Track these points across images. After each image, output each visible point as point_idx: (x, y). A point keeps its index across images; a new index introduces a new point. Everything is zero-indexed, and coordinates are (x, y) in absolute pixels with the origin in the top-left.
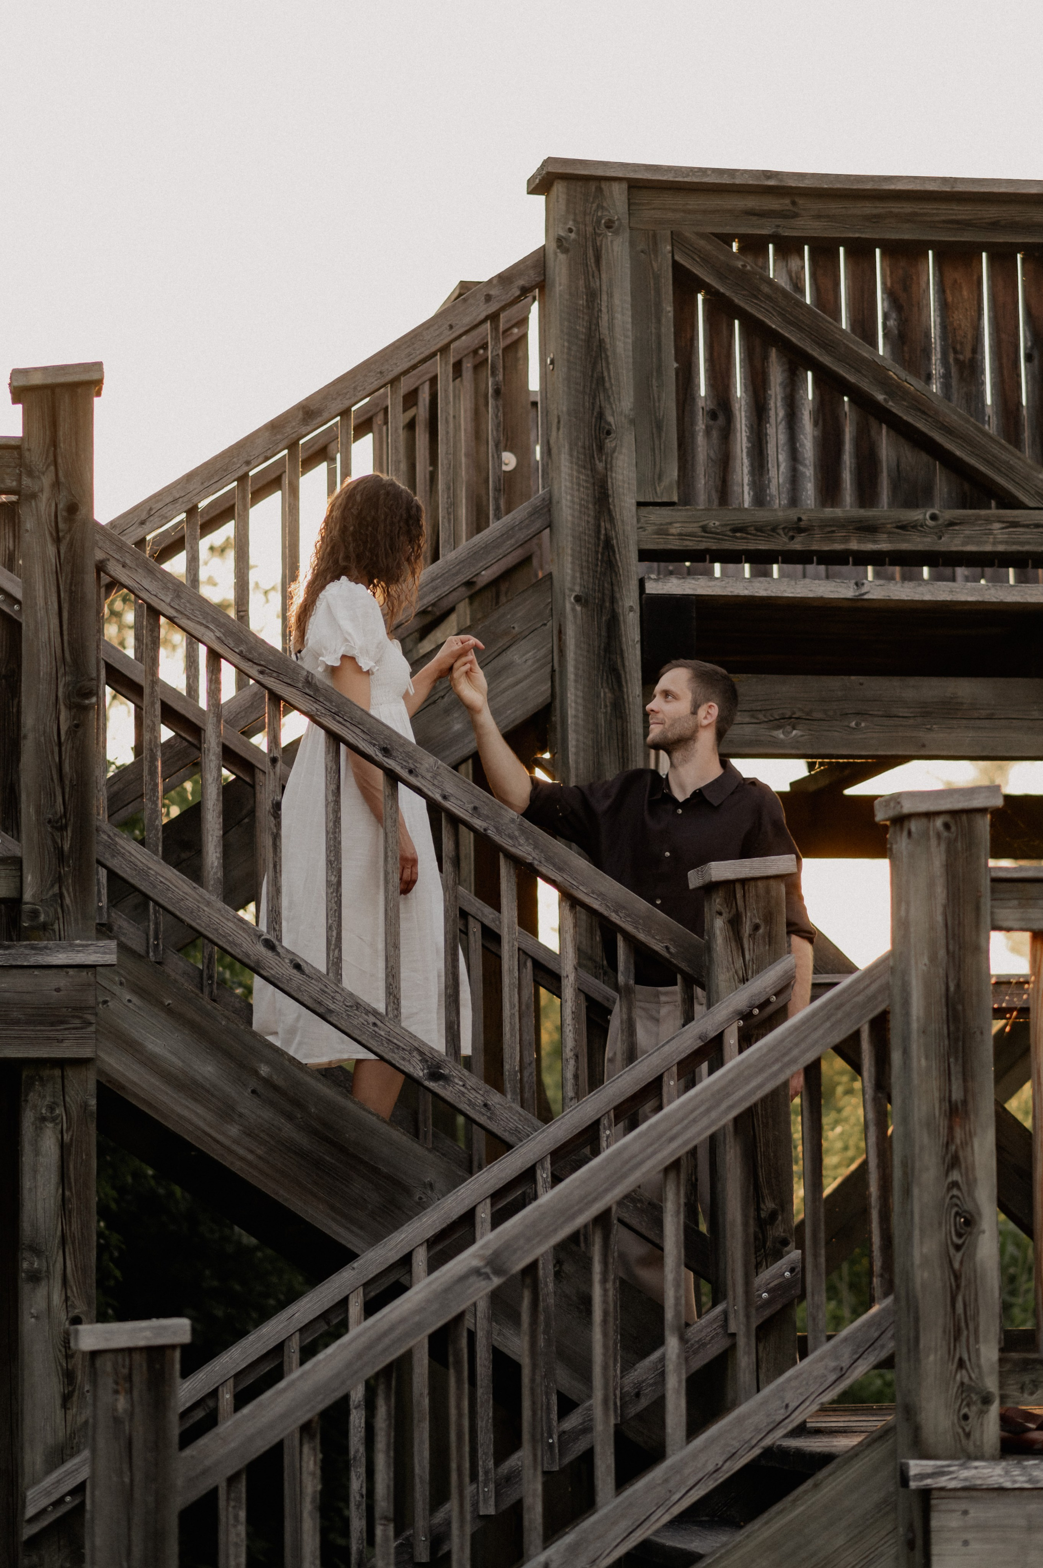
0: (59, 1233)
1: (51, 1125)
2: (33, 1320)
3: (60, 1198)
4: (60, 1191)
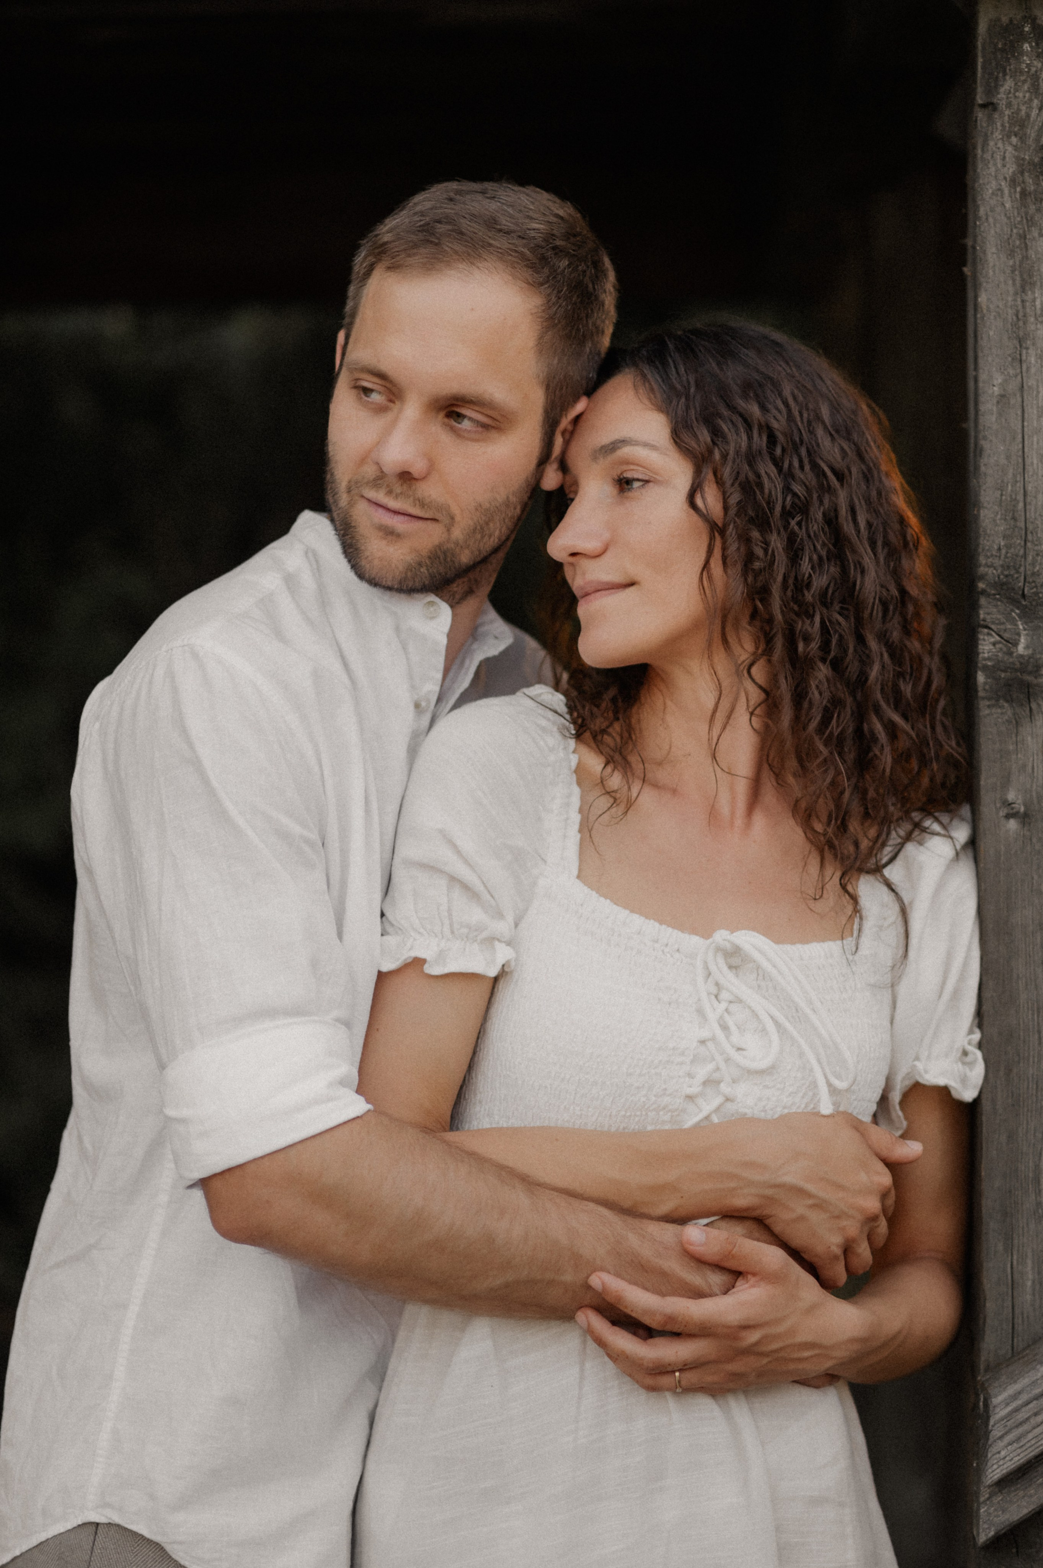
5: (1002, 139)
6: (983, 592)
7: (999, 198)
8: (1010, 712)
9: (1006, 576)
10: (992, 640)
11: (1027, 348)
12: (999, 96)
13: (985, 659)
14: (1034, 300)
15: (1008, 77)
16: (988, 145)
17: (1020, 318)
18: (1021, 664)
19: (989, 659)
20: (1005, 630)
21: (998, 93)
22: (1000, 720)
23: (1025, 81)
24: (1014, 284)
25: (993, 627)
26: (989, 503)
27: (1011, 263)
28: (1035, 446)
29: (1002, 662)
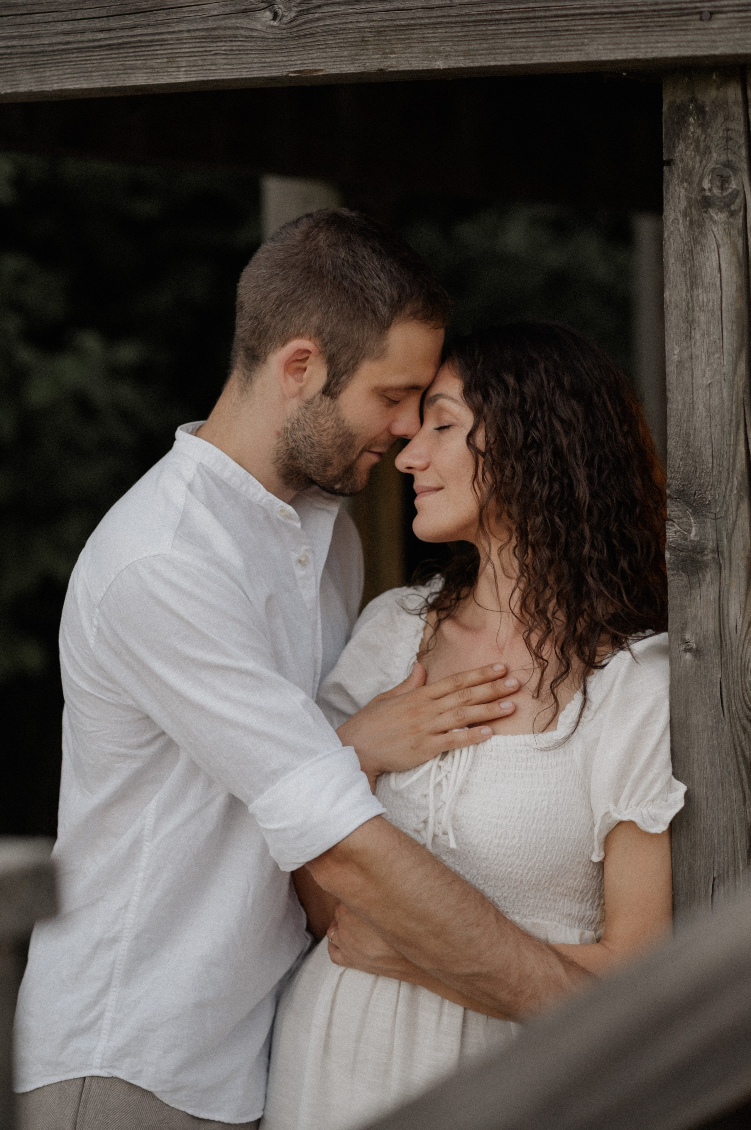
5: (678, 184)
7: (676, 225)
8: (686, 580)
9: (683, 486)
10: (674, 529)
11: (695, 329)
12: (676, 155)
14: (698, 296)
15: (681, 141)
16: (669, 188)
17: (690, 309)
18: (692, 546)
19: (672, 542)
20: (683, 523)
21: (675, 152)
22: (680, 584)
23: (691, 144)
24: (686, 284)
25: (675, 520)
26: (672, 435)
27: (684, 269)
28: (700, 397)
29: (681, 544)
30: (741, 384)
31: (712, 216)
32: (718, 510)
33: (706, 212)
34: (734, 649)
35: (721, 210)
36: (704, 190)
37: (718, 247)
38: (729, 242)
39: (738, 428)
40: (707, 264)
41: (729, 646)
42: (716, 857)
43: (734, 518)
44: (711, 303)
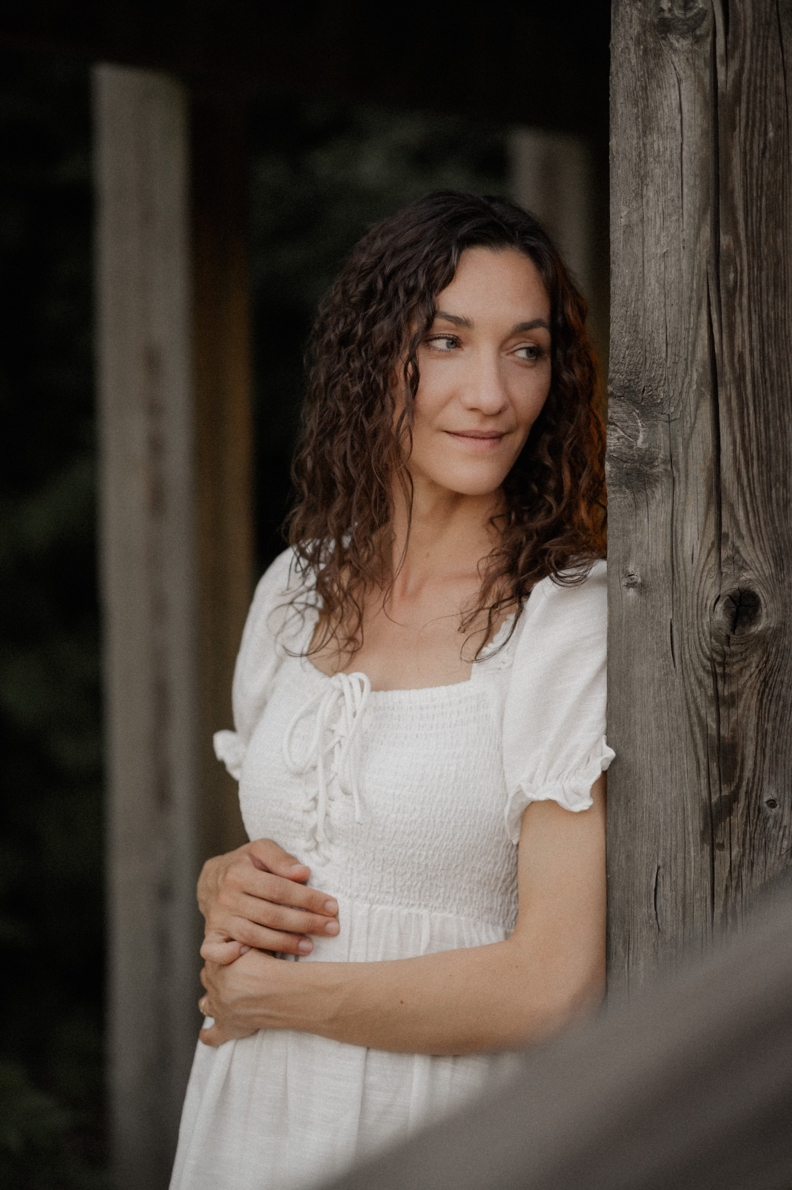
0: (702, 352)
1: (682, 44)
2: (632, 593)
3: (704, 250)
4: (706, 232)
5: (630, 4)
6: (612, 394)
7: (627, 56)
8: (630, 497)
9: (629, 381)
10: (617, 435)
11: (647, 185)
13: (611, 452)
14: (652, 144)
16: (618, 10)
17: (642, 159)
18: (639, 456)
19: (614, 451)
20: (628, 427)
22: (623, 503)
24: (638, 130)
25: (618, 424)
26: (617, 318)
27: (635, 111)
28: (653, 269)
29: (625, 454)
30: (704, 253)
31: (672, 43)
32: (672, 409)
33: (663, 38)
34: (688, 583)
35: (683, 35)
36: (662, 10)
37: (679, 81)
38: (693, 75)
39: (699, 308)
40: (665, 103)
41: (682, 579)
42: (661, 841)
43: (693, 420)
44: (668, 152)
